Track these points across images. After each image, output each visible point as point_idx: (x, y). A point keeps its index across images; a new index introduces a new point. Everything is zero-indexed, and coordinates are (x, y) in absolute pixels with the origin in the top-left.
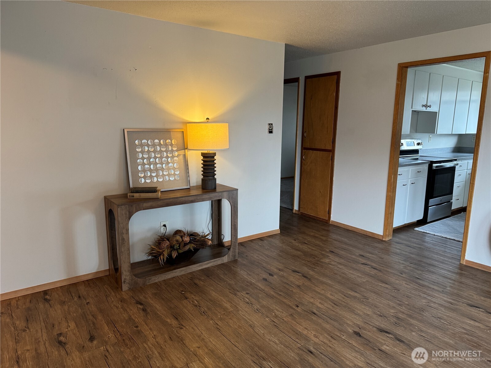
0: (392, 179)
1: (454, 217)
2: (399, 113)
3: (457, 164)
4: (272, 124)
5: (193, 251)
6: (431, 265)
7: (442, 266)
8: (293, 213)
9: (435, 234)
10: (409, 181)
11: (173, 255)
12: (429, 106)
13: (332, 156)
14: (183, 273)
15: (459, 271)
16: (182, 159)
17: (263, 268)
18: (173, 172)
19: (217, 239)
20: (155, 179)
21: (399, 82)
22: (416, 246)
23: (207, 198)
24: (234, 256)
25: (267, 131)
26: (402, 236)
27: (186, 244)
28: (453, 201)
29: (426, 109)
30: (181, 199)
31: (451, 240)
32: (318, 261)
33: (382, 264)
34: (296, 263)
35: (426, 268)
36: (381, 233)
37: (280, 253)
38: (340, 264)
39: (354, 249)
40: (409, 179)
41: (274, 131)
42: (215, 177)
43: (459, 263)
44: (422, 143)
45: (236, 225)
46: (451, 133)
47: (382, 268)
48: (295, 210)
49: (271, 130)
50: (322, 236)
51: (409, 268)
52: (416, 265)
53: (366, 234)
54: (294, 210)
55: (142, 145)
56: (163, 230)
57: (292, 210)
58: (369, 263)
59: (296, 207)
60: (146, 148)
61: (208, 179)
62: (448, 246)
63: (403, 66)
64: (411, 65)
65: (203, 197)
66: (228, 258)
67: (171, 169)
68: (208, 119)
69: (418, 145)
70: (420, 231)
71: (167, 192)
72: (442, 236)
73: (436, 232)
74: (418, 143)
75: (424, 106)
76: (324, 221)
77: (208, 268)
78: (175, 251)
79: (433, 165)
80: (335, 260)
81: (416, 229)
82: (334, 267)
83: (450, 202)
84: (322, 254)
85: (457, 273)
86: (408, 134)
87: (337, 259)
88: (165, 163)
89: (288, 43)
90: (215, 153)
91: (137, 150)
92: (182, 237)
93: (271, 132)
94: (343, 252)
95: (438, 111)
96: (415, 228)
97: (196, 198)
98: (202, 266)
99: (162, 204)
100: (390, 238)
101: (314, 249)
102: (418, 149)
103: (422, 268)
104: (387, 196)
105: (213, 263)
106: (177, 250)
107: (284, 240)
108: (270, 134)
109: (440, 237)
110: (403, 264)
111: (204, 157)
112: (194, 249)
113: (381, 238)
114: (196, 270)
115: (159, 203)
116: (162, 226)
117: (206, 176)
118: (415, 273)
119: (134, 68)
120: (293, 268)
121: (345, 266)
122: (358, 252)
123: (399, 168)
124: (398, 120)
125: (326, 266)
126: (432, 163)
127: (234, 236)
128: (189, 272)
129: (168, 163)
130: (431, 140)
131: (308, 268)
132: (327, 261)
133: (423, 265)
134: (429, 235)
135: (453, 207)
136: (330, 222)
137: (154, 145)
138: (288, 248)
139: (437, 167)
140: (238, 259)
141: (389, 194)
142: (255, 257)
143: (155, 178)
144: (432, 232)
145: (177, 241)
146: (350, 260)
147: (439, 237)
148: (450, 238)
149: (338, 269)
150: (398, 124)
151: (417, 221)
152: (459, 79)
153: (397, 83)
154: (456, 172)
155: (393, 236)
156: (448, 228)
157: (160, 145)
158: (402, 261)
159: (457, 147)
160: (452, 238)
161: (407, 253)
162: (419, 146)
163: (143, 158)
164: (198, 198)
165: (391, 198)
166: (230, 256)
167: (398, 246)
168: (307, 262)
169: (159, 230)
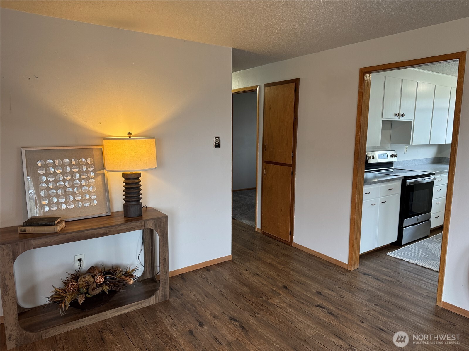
0: (356, 200)
1: (433, 238)
2: (362, 124)
3: (436, 179)
4: (219, 138)
5: (107, 293)
6: (401, 308)
7: (414, 309)
8: (255, 231)
9: (410, 262)
10: (379, 200)
11: (79, 301)
12: (402, 115)
13: (292, 171)
14: (93, 321)
15: (435, 318)
16: (101, 180)
17: (195, 313)
18: (88, 197)
19: (150, 272)
20: (64, 206)
21: (361, 89)
22: (385, 279)
23: (124, 229)
24: (165, 296)
25: (213, 145)
26: (371, 264)
27: (99, 285)
28: (432, 219)
29: (399, 118)
30: (87, 232)
31: (428, 270)
32: (266, 301)
33: (340, 306)
34: (238, 305)
35: (394, 312)
36: (346, 261)
37: (223, 290)
38: (290, 306)
39: (312, 283)
40: (379, 197)
41: (221, 145)
42: (141, 201)
43: (435, 304)
44: (396, 155)
45: (166, 259)
46: (429, 144)
47: (340, 312)
48: (258, 228)
49: (218, 144)
50: (279, 263)
51: (372, 312)
52: (382, 308)
53: (330, 261)
54: (256, 228)
55: (46, 166)
56: (77, 265)
57: (254, 227)
58: (325, 304)
59: (258, 226)
60: (52, 170)
61: (130, 205)
62: (424, 279)
63: (365, 71)
64: (374, 70)
65: (119, 229)
66: (156, 299)
67: (86, 193)
68: (130, 133)
69: (392, 157)
70: (393, 256)
71: (76, 221)
72: (418, 264)
73: (411, 259)
74: (392, 155)
75: (396, 115)
76: (286, 242)
77: (129, 313)
78: (83, 295)
79: (407, 181)
80: (286, 300)
81: (389, 254)
82: (281, 310)
83: (428, 220)
84: (273, 292)
85: (431, 321)
86: (379, 146)
87: (289, 299)
88: (77, 186)
89: (235, 48)
90: (140, 173)
91: (40, 172)
92: (93, 277)
93: (217, 146)
94: (298, 288)
95: (413, 121)
96: (387, 253)
97: (108, 230)
98: (120, 311)
99: (60, 240)
100: (356, 267)
101: (265, 282)
102: (392, 162)
103: (389, 313)
104: (351, 220)
105: (135, 306)
106: (84, 293)
107: (234, 271)
108: (217, 148)
109: (415, 266)
110: (366, 306)
111: (126, 179)
112: (108, 291)
113: (346, 267)
114: (112, 316)
115: (56, 239)
116: (77, 261)
117: (129, 201)
118: (379, 321)
119: (35, 76)
120: (232, 313)
121: (295, 309)
122: (316, 287)
123: (364, 186)
124: (361, 132)
125: (273, 309)
126: (406, 178)
127: (164, 273)
128: (101, 320)
129: (81, 186)
130: (407, 151)
131: (249, 313)
132: (275, 301)
133: (391, 307)
134: (402, 262)
135: (432, 226)
136: (293, 245)
137: (63, 166)
138: (235, 282)
139: (411, 183)
140: (170, 299)
141: (354, 217)
142: (192, 296)
143: (63, 204)
144: (406, 258)
145: (86, 282)
146: (303, 299)
147: (413, 265)
148: (427, 267)
149: (287, 314)
150: (361, 138)
151: (391, 243)
152: (435, 85)
153: (359, 90)
154: (434, 187)
155: (360, 263)
156: (426, 253)
157: (71, 165)
158: (366, 302)
159: (437, 158)
160: (429, 267)
161: (373, 290)
162: (394, 158)
163: (47, 182)
164: (112, 230)
165: (356, 221)
166: (159, 296)
167: (365, 279)
168: (251, 303)
169: (73, 265)
